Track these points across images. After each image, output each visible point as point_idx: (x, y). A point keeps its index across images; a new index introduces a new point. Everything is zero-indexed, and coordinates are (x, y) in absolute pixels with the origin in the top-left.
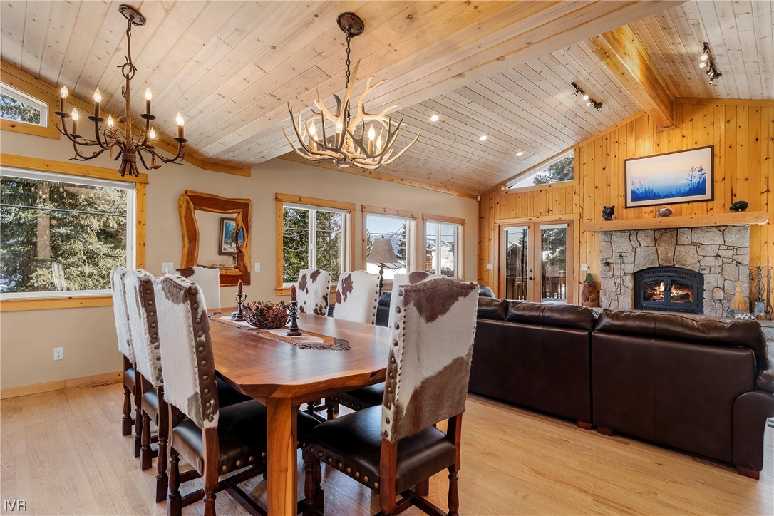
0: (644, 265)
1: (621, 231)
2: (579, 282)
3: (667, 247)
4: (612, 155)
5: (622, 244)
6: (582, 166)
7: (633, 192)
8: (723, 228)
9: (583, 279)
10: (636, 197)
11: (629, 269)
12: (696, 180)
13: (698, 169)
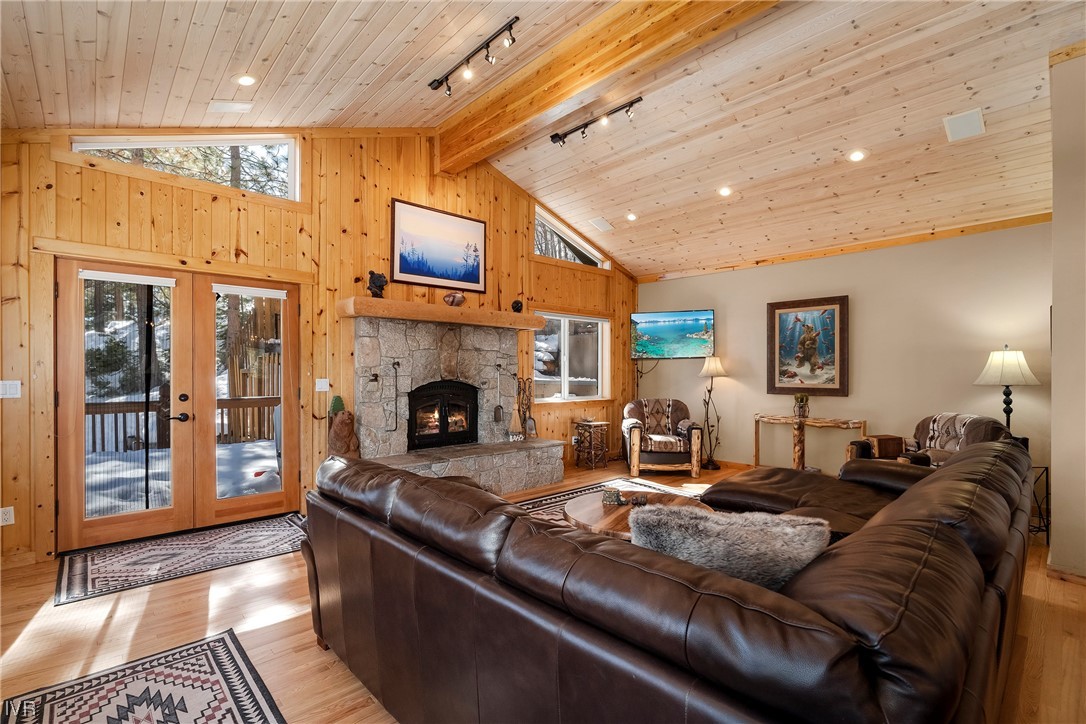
0: (425, 379)
1: (392, 320)
2: (314, 416)
3: (450, 351)
4: (370, 181)
5: (393, 343)
6: (316, 177)
7: (402, 258)
8: (501, 330)
9: (324, 408)
10: (407, 266)
11: (406, 385)
12: (471, 262)
13: (473, 248)
